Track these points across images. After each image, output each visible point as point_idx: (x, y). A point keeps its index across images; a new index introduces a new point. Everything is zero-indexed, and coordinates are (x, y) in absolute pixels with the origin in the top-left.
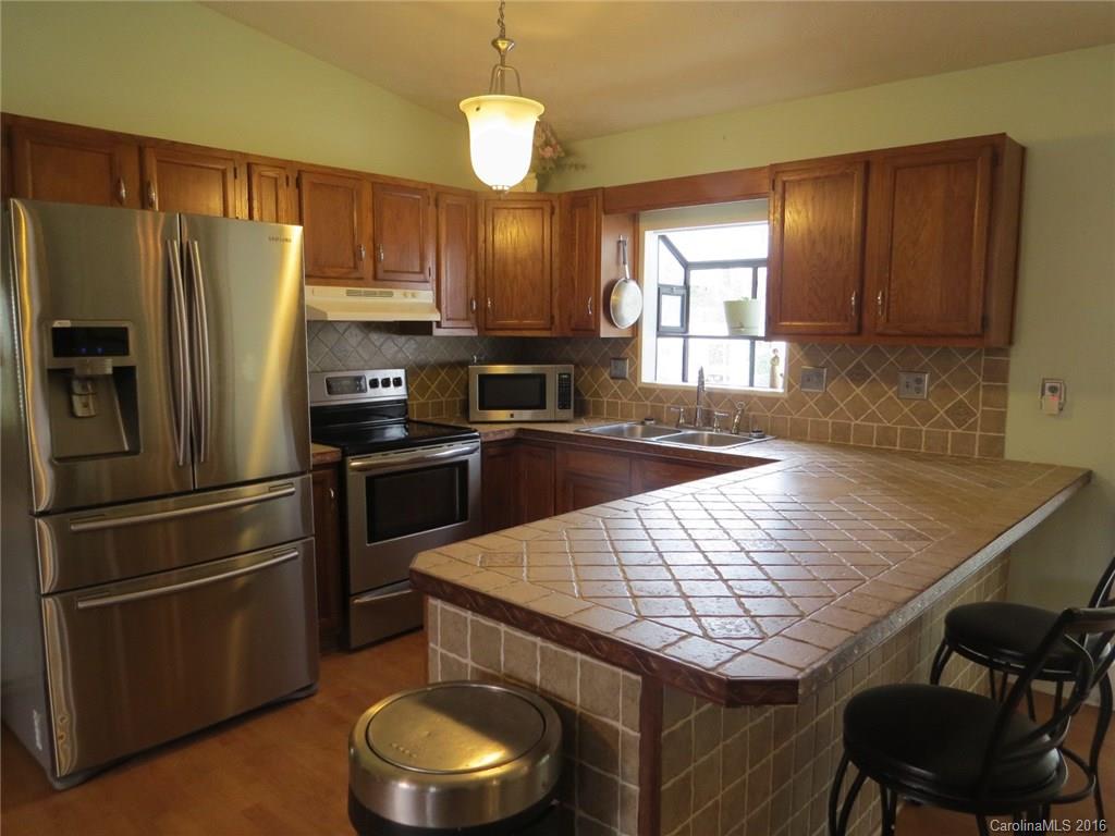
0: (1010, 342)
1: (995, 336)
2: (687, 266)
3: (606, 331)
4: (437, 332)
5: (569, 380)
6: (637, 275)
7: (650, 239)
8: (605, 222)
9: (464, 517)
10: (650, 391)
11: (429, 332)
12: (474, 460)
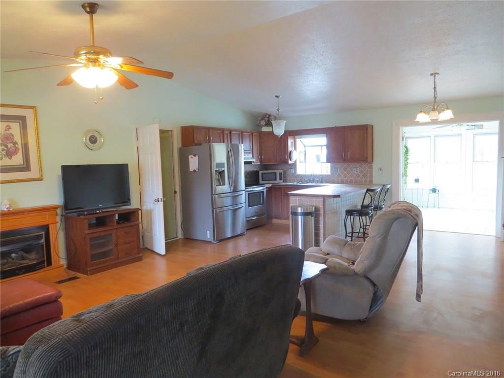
0: (373, 161)
1: (369, 159)
2: (305, 146)
3: (290, 162)
4: (253, 163)
5: (281, 174)
6: (295, 149)
7: (298, 141)
8: (289, 137)
9: (263, 204)
10: (299, 175)
11: (251, 164)
12: (265, 191)
